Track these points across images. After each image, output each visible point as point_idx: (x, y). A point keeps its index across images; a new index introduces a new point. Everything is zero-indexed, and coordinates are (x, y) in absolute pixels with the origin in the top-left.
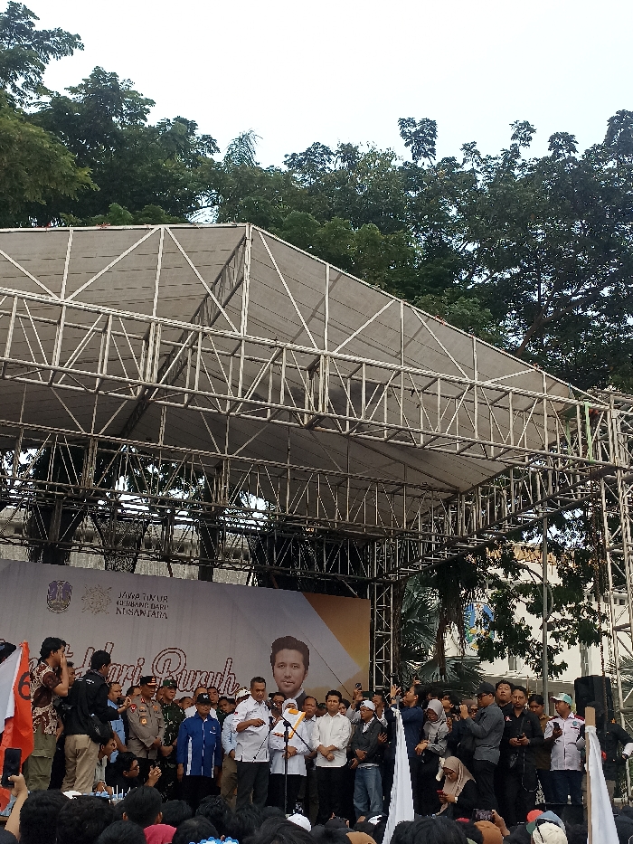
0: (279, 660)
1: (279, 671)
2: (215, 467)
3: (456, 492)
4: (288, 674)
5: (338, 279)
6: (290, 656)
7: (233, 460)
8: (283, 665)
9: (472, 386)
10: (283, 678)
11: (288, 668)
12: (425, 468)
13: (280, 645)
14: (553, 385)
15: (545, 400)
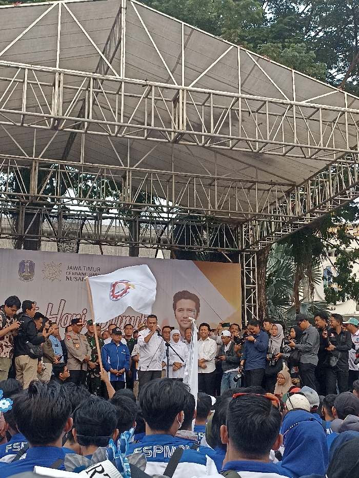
0: (179, 306)
1: (179, 314)
2: (122, 177)
3: (294, 186)
4: (185, 316)
5: (191, 33)
6: (186, 303)
7: (134, 171)
8: (181, 310)
9: (292, 105)
10: (182, 318)
11: (185, 311)
12: (270, 169)
13: (179, 296)
14: (353, 102)
15: (346, 113)
